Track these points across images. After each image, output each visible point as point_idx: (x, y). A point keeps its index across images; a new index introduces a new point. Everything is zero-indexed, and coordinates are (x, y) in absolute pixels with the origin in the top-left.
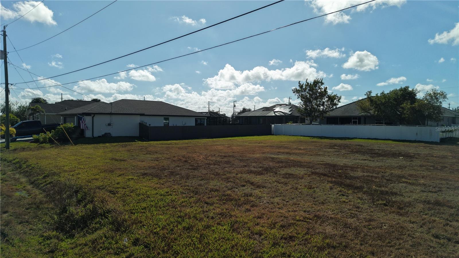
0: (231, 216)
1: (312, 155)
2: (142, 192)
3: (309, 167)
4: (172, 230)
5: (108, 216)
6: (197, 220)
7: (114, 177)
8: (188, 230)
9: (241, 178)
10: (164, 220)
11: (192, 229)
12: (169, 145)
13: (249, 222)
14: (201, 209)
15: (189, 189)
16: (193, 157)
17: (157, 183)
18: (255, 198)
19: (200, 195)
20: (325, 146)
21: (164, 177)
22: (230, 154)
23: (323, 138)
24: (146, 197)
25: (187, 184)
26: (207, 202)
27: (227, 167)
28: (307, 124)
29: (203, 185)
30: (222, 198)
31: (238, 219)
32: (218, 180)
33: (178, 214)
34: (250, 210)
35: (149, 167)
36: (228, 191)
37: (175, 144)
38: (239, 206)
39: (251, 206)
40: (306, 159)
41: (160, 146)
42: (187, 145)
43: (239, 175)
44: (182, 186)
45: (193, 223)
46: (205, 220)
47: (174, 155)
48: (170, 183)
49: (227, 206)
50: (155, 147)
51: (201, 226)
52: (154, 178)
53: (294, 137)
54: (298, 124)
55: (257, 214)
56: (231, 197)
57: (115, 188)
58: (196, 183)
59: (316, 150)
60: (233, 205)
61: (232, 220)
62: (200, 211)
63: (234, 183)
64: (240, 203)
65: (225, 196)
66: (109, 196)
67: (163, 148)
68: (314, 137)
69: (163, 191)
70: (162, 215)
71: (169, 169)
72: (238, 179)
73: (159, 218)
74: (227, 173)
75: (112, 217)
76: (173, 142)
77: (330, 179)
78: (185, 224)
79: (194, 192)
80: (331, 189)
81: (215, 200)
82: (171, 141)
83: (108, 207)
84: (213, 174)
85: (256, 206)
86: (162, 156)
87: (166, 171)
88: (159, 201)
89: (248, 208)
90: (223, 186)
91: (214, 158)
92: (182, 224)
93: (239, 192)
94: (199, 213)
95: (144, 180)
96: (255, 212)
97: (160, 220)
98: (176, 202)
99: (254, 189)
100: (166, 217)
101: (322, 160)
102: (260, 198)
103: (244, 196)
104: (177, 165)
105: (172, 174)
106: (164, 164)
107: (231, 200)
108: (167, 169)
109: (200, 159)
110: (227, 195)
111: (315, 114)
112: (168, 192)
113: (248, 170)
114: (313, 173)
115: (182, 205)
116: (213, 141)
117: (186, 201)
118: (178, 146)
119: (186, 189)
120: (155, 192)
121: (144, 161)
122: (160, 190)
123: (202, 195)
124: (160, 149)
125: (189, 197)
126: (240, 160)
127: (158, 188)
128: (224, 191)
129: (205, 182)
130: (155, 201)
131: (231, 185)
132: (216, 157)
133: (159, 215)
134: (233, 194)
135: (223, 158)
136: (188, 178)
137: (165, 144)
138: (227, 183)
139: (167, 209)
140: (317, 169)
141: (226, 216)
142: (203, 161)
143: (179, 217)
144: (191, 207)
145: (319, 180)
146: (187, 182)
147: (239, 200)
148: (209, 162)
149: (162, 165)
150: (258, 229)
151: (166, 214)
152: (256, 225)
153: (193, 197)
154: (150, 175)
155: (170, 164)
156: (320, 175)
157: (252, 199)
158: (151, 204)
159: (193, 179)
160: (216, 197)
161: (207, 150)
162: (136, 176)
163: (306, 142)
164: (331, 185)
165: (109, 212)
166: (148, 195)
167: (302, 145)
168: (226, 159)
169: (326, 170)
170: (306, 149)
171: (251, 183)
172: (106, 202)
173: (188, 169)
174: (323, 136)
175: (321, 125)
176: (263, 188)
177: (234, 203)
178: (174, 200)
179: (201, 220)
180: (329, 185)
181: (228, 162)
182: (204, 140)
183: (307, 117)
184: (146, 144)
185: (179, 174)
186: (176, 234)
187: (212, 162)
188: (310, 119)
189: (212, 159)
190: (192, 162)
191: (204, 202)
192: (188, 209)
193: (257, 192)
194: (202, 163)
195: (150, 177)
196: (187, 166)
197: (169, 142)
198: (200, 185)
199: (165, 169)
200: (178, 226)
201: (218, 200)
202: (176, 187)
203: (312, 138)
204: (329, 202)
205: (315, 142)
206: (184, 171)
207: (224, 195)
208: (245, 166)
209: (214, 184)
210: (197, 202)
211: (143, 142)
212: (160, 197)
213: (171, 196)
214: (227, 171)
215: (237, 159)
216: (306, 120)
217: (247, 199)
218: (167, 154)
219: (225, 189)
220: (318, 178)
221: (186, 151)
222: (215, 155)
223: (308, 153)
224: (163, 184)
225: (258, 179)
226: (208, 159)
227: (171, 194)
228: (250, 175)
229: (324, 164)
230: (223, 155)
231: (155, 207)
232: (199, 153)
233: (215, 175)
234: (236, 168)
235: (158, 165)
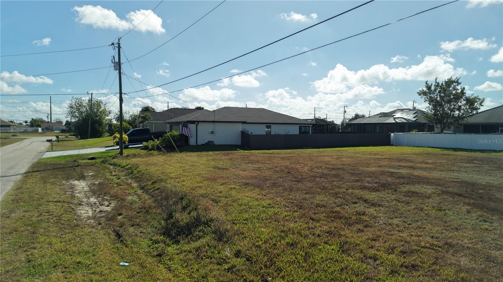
0: (340, 236)
1: (442, 171)
2: (244, 202)
3: (439, 185)
4: (275, 245)
5: (211, 225)
6: (302, 236)
7: (216, 185)
8: (292, 247)
9: (352, 194)
10: (266, 233)
11: (296, 245)
12: (271, 155)
13: (361, 243)
14: (306, 225)
15: (293, 203)
16: (297, 169)
17: (259, 194)
18: (369, 218)
19: (304, 210)
20: (461, 159)
21: (266, 188)
22: (340, 167)
23: (458, 150)
24: (248, 207)
25: (291, 197)
26: (313, 218)
27: (335, 181)
28: (436, 133)
29: (308, 199)
30: (329, 215)
31: (348, 240)
32: (325, 195)
33: (281, 228)
34: (363, 231)
35: (252, 177)
36: (337, 208)
37: (278, 154)
38: (350, 225)
39: (364, 227)
40: (436, 174)
41: (261, 155)
42: (290, 155)
43: (350, 191)
44: (285, 199)
45: (297, 239)
46: (310, 237)
47: (276, 166)
48: (272, 194)
49: (335, 224)
50: (257, 156)
51: (306, 244)
52: (256, 189)
53: (419, 148)
54: (425, 133)
55: (371, 236)
56: (340, 215)
57: (218, 197)
58: (300, 197)
59: (449, 165)
60: (343, 224)
61: (341, 240)
62: (305, 228)
63: (344, 199)
64: (351, 222)
65: (334, 213)
66: (212, 204)
67: (265, 157)
68: (446, 149)
69: (265, 202)
70: (264, 228)
71: (271, 180)
72: (348, 195)
73: (261, 231)
74: (336, 188)
75: (214, 226)
76: (275, 152)
77: (467, 201)
78: (288, 240)
79: (298, 206)
80: (468, 212)
81: (322, 216)
82: (273, 150)
83: (211, 216)
84: (319, 188)
85: (371, 227)
86: (264, 166)
87: (269, 181)
88: (261, 213)
89: (360, 228)
90: (331, 202)
91: (320, 170)
92: (285, 239)
93: (350, 210)
94: (304, 229)
95: (246, 190)
96: (369, 233)
97: (262, 233)
98: (279, 216)
99: (368, 208)
100: (269, 230)
101: (456, 177)
102: (375, 217)
103: (356, 215)
104: (280, 176)
105: (274, 185)
106: (266, 175)
107: (341, 218)
108: (269, 180)
109: (305, 171)
110: (336, 212)
111: (447, 120)
112: (271, 204)
113: (361, 186)
114: (443, 192)
115: (285, 218)
116: (319, 151)
117: (290, 215)
118: (281, 156)
119: (290, 202)
120: (257, 203)
121: (246, 171)
122: (262, 202)
123: (307, 211)
124: (262, 159)
125: (293, 211)
126: (352, 174)
127: (260, 200)
128: (332, 208)
129: (310, 196)
130: (257, 213)
131: (341, 201)
132: (323, 169)
133: (261, 227)
134: (342, 211)
135: (331, 171)
136: (291, 191)
137: (267, 153)
138: (335, 199)
139: (270, 222)
140: (450, 187)
141: (334, 235)
142: (307, 173)
143: (282, 231)
144: (295, 222)
145: (452, 201)
146: (290, 195)
147: (350, 218)
148: (315, 174)
149: (264, 175)
150: (373, 252)
151: (269, 227)
152: (370, 248)
153: (297, 212)
154: (252, 185)
155: (272, 175)
156: (453, 194)
157: (365, 218)
158: (253, 216)
159: (297, 192)
160: (322, 213)
161: (313, 161)
162: (239, 186)
163: (435, 155)
164: (468, 207)
165: (212, 220)
166: (250, 205)
167: (430, 158)
168: (334, 172)
169: (462, 190)
170: (436, 163)
171: (364, 201)
172: (209, 210)
173: (292, 181)
174: (458, 148)
175: (456, 134)
176: (379, 206)
177: (344, 221)
178: (277, 214)
179: (306, 237)
180: (465, 208)
181: (336, 176)
182: (309, 150)
183: (436, 124)
184: (248, 153)
185: (282, 186)
186: (279, 250)
187: (318, 175)
188: (441, 127)
189: (318, 171)
190: (296, 174)
191: (309, 217)
192: (291, 223)
193: (372, 210)
194: (307, 175)
195: (252, 188)
196: (291, 178)
197: (271, 151)
198: (305, 199)
199: (267, 180)
200: (282, 241)
201: (325, 217)
202: (278, 199)
203: (444, 149)
204: (465, 228)
205: (448, 155)
206: (287, 182)
207: (332, 212)
208: (358, 181)
209: (320, 199)
210: (301, 217)
211: (245, 150)
212: (262, 209)
213: (274, 208)
214: (335, 185)
215: (348, 172)
216: (435, 128)
217: (360, 218)
218: (269, 164)
219: (333, 205)
220: (451, 199)
221: (289, 162)
222: (321, 167)
223: (437, 168)
224: (264, 195)
225: (372, 196)
226: (313, 171)
227: (273, 207)
228: (363, 191)
229: (459, 181)
230: (331, 167)
231: (257, 219)
232: (303, 164)
233: (321, 189)
234: (346, 182)
235: (260, 175)
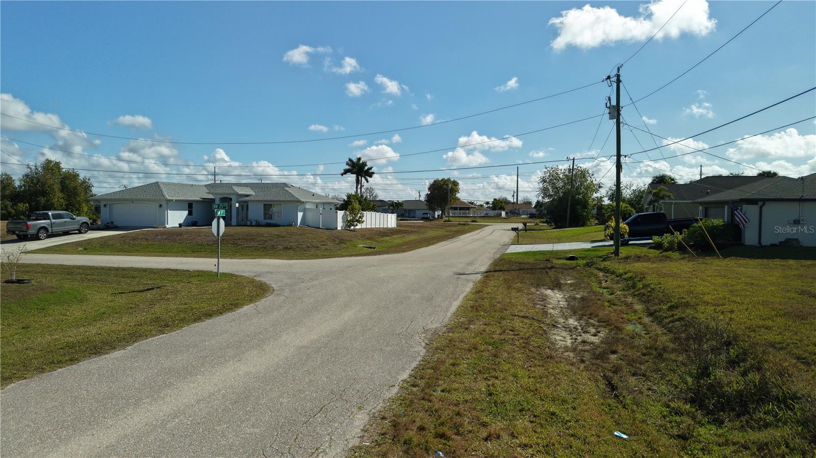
5: (794, 406)
7: (806, 329)
57: (810, 353)
66: (795, 366)
75: (802, 409)
83: (794, 389)
165: (795, 397)
172: (790, 376)
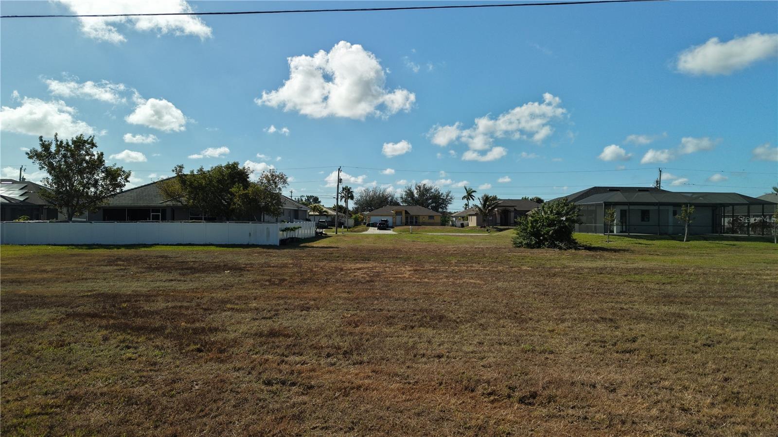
1: (69, 282)
3: (62, 305)
20: (99, 261)
23: (95, 247)
28: (61, 222)
40: (58, 288)
53: (31, 247)
54: (41, 221)
59: (80, 270)
68: (77, 246)
77: (104, 322)
80: (106, 339)
101: (90, 289)
111: (78, 201)
114: (68, 315)
140: (79, 306)
145: (82, 327)
156: (82, 316)
163: (58, 257)
164: (105, 332)
167: (49, 263)
169: (98, 307)
170: (59, 270)
174: (96, 244)
175: (91, 223)
180: (99, 335)
183: (61, 207)
188: (68, 211)
203: (74, 247)
204: (100, 365)
205: (79, 255)
216: (59, 214)
220: (80, 324)
223: (61, 277)
229: (93, 295)
